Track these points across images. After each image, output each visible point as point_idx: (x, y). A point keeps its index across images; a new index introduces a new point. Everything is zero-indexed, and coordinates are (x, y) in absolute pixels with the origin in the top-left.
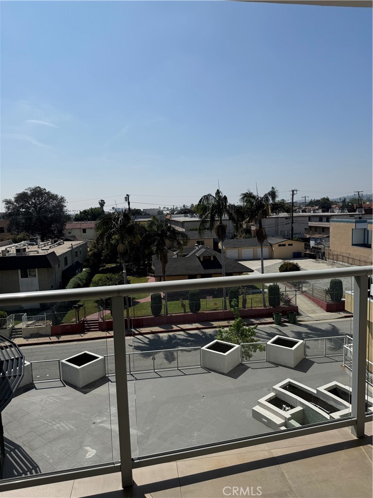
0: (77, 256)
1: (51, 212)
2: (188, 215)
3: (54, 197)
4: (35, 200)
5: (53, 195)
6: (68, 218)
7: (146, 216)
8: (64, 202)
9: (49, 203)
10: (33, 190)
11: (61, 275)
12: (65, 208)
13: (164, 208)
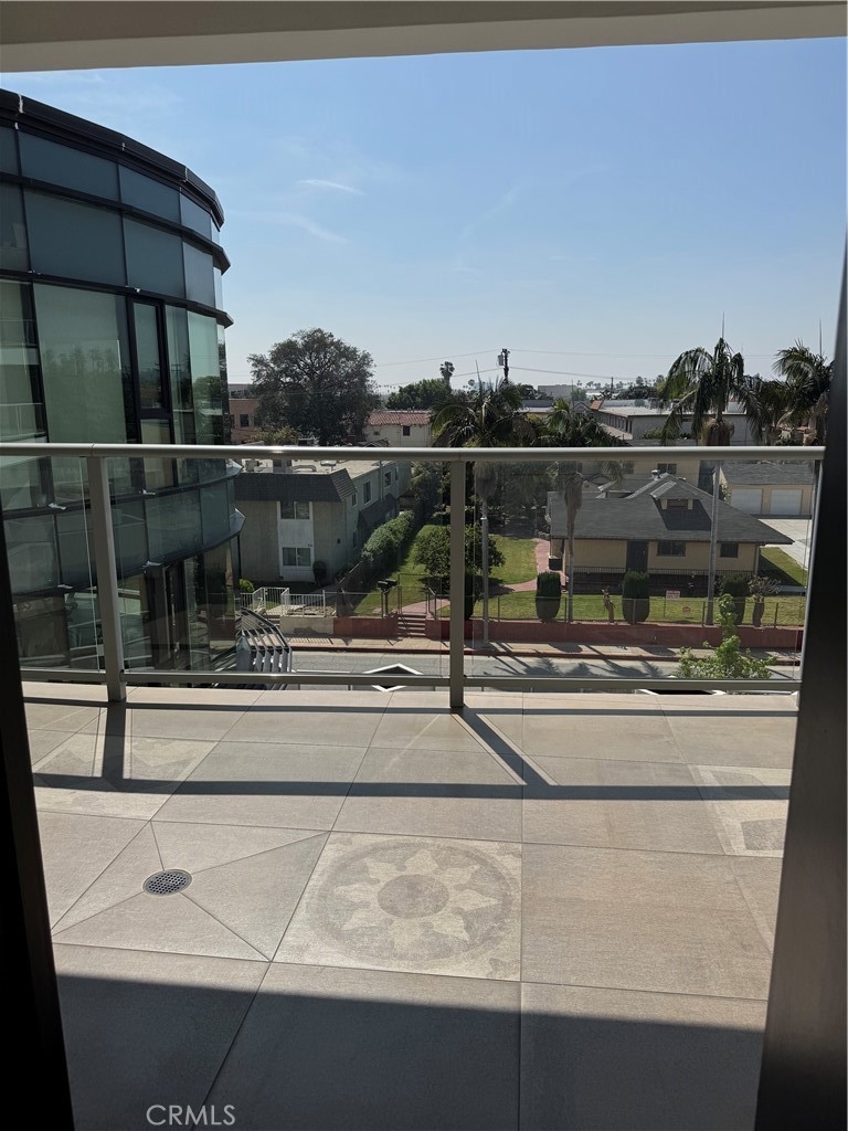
0: (388, 483)
1: (341, 386)
2: (646, 401)
3: (348, 354)
4: (310, 358)
5: (347, 349)
6: (375, 401)
7: (543, 402)
8: (368, 364)
9: (338, 367)
10: (309, 336)
11: (357, 519)
12: (370, 378)
13: (589, 384)
